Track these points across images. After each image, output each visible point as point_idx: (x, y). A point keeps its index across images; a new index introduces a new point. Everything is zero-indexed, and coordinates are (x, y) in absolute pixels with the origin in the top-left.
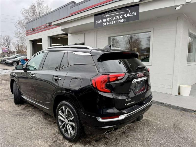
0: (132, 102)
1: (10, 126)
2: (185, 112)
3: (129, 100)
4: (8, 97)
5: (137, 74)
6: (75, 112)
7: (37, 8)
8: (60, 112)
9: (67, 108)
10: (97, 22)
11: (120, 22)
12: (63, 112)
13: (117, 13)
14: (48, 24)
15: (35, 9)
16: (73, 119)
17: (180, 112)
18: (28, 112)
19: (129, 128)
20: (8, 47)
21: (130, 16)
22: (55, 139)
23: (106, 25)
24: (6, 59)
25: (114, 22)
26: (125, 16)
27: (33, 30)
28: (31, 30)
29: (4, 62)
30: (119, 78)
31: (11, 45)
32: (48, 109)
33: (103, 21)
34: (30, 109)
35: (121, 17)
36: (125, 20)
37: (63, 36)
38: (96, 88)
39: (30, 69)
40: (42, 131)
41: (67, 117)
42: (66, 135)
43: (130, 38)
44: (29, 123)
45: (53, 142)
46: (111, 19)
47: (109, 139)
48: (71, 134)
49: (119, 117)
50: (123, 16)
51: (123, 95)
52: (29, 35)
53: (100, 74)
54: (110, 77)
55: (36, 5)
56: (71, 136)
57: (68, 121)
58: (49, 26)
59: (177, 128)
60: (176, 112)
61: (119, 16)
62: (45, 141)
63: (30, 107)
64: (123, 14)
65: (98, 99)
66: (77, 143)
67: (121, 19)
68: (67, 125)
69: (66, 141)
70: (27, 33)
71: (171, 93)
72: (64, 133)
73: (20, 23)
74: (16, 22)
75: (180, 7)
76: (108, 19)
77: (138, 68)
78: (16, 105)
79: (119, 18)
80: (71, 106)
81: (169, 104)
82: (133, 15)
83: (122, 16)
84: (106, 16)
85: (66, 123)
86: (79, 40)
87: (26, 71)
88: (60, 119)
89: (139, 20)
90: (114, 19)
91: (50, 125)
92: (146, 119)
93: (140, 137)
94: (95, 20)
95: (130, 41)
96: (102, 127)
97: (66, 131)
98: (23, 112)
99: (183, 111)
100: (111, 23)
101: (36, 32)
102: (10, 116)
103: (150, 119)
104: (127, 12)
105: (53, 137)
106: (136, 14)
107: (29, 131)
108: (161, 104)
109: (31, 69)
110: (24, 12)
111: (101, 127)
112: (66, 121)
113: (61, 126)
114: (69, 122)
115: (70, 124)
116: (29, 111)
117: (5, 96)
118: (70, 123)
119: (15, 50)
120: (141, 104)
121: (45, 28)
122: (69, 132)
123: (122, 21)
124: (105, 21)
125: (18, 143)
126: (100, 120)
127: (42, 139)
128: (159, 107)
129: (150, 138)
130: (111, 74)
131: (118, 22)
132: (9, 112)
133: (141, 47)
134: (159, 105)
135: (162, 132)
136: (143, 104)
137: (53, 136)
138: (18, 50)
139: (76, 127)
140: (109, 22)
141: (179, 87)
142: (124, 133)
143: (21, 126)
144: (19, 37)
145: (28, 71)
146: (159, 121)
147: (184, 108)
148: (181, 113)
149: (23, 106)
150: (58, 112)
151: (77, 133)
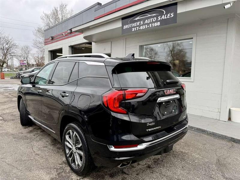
0: (157, 128)
1: (11, 151)
2: (235, 144)
3: (152, 124)
4: (16, 117)
5: (165, 91)
6: (83, 138)
7: (59, 12)
8: (67, 137)
9: (75, 133)
10: (125, 27)
11: (153, 26)
12: (70, 137)
13: (149, 15)
14: (69, 31)
15: (57, 14)
16: (81, 146)
17: (228, 143)
18: (34, 135)
19: (156, 162)
20: (27, 59)
21: (165, 18)
22: (59, 171)
23: (135, 30)
24: (22, 73)
25: (145, 27)
26: (160, 18)
27: (53, 38)
28: (50, 38)
29: (19, 76)
30: (139, 95)
31: (30, 57)
32: (55, 132)
33: (132, 25)
34: (38, 132)
35: (154, 20)
36: (159, 24)
37: (88, 45)
38: (108, 107)
39: (39, 83)
40: (47, 159)
41: (74, 143)
42: (73, 166)
43: (172, 49)
44: (32, 149)
45: (57, 174)
46: (142, 23)
47: (128, 174)
48: (78, 165)
49: (138, 146)
50: (157, 18)
51: (146, 117)
52: (48, 44)
53: (114, 89)
54: (126, 93)
55: (58, 9)
56: (78, 168)
57: (76, 148)
58: (70, 33)
59: (221, 165)
60: (223, 143)
61: (152, 19)
62: (48, 172)
63: (38, 129)
64: (157, 17)
65: (111, 122)
66: (86, 177)
67: (154, 22)
68: (75, 154)
69: (73, 173)
70: (45, 42)
71: (218, 119)
72: (71, 163)
73: (39, 31)
74: (34, 30)
75: (230, 4)
76: (138, 24)
77: (166, 83)
78: (23, 127)
79: (151, 21)
80: (79, 129)
81: (214, 132)
82: (169, 16)
83: (155, 18)
84: (136, 19)
85: (74, 151)
86: (105, 49)
87: (34, 86)
88: (67, 146)
89: (176, 23)
90: (146, 23)
91: (58, 152)
92: (181, 150)
93: (169, 173)
94: (123, 25)
95: (173, 53)
96: (115, 158)
97: (74, 161)
98: (28, 135)
99: (233, 143)
100: (141, 28)
101: (56, 40)
102: (12, 140)
103: (186, 150)
104: (162, 14)
105: (59, 168)
106: (173, 15)
107: (30, 159)
108: (203, 131)
109: (41, 83)
110: (44, 18)
111: (113, 159)
112: (74, 149)
113: (68, 154)
114: (76, 150)
115: (77, 153)
116: (36, 134)
117: (12, 115)
118: (78, 151)
119: (35, 63)
120: (170, 130)
121: (66, 35)
122: (77, 163)
123: (156, 24)
124: (135, 25)
125: (15, 173)
126: (113, 149)
127: (45, 170)
128: (200, 136)
129: (183, 177)
130: (129, 90)
131: (151, 26)
132: (12, 135)
133: (187, 60)
134: (201, 134)
135: (200, 169)
136: (174, 130)
137: (59, 166)
138: (37, 62)
139: (84, 157)
140: (139, 26)
141: (230, 110)
142: (149, 167)
143: (23, 152)
144: (38, 47)
145: (36, 86)
146: (199, 154)
147: (234, 139)
148: (230, 144)
149: (31, 129)
150: (65, 137)
151: (85, 164)
